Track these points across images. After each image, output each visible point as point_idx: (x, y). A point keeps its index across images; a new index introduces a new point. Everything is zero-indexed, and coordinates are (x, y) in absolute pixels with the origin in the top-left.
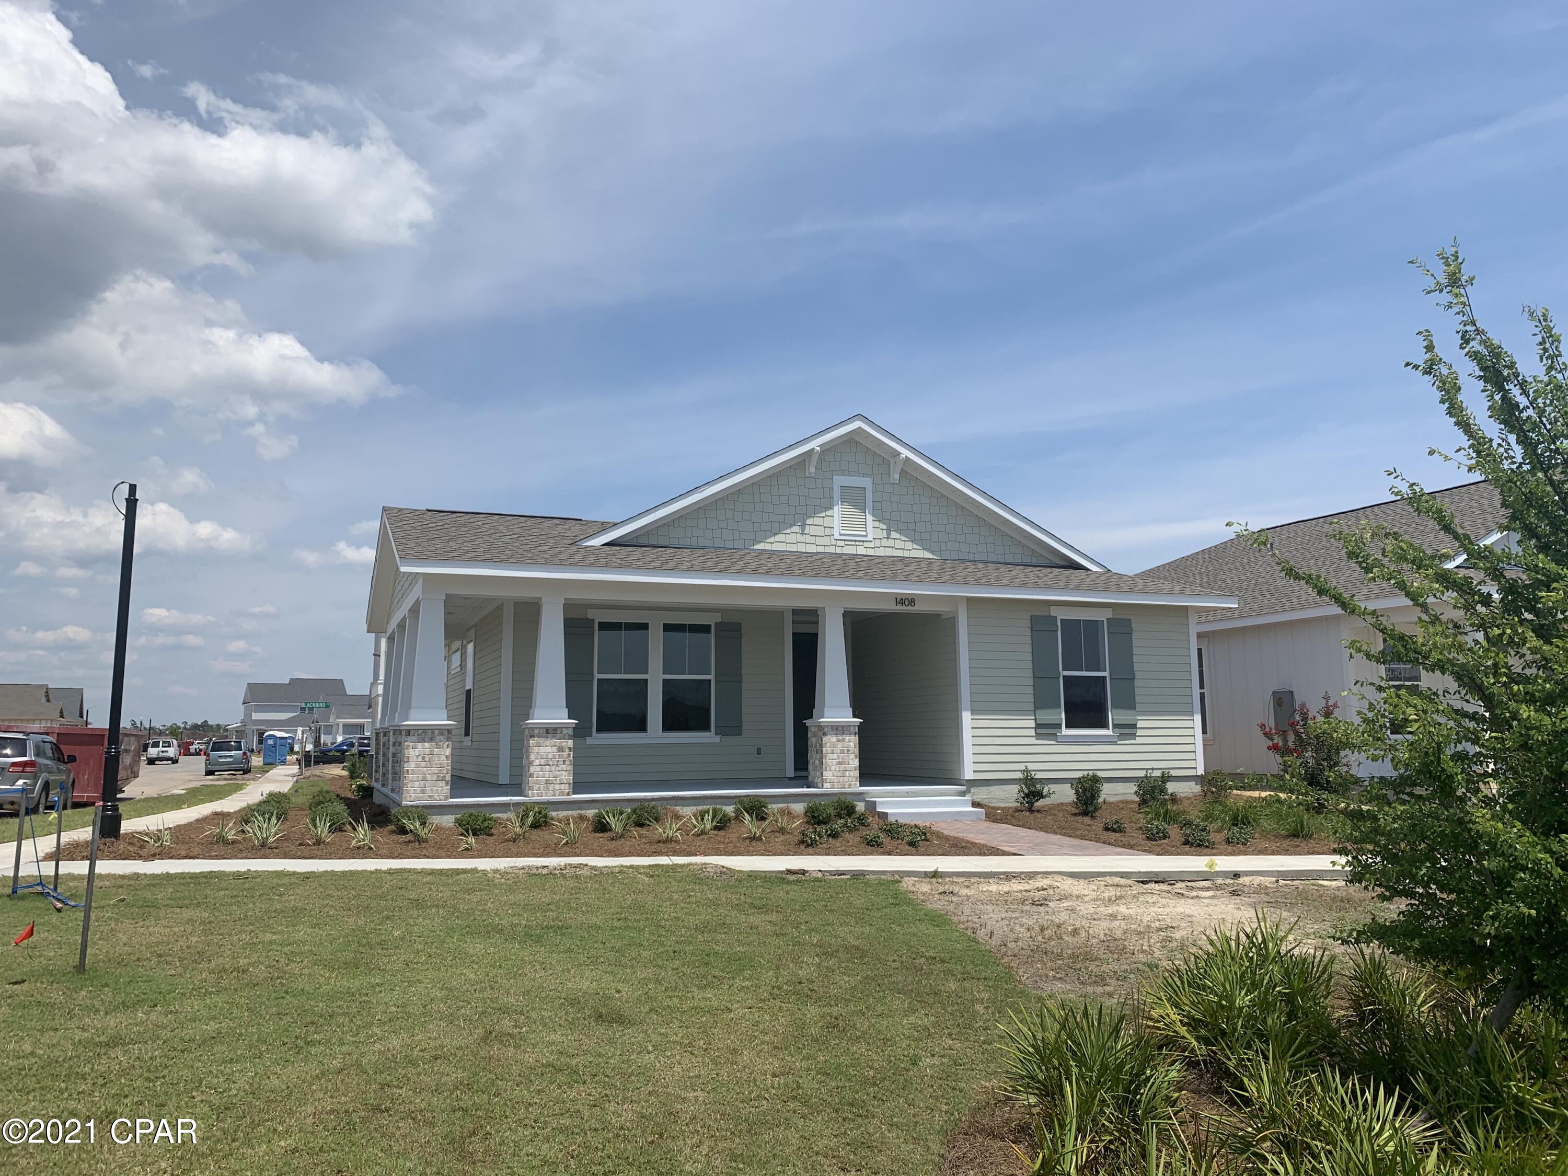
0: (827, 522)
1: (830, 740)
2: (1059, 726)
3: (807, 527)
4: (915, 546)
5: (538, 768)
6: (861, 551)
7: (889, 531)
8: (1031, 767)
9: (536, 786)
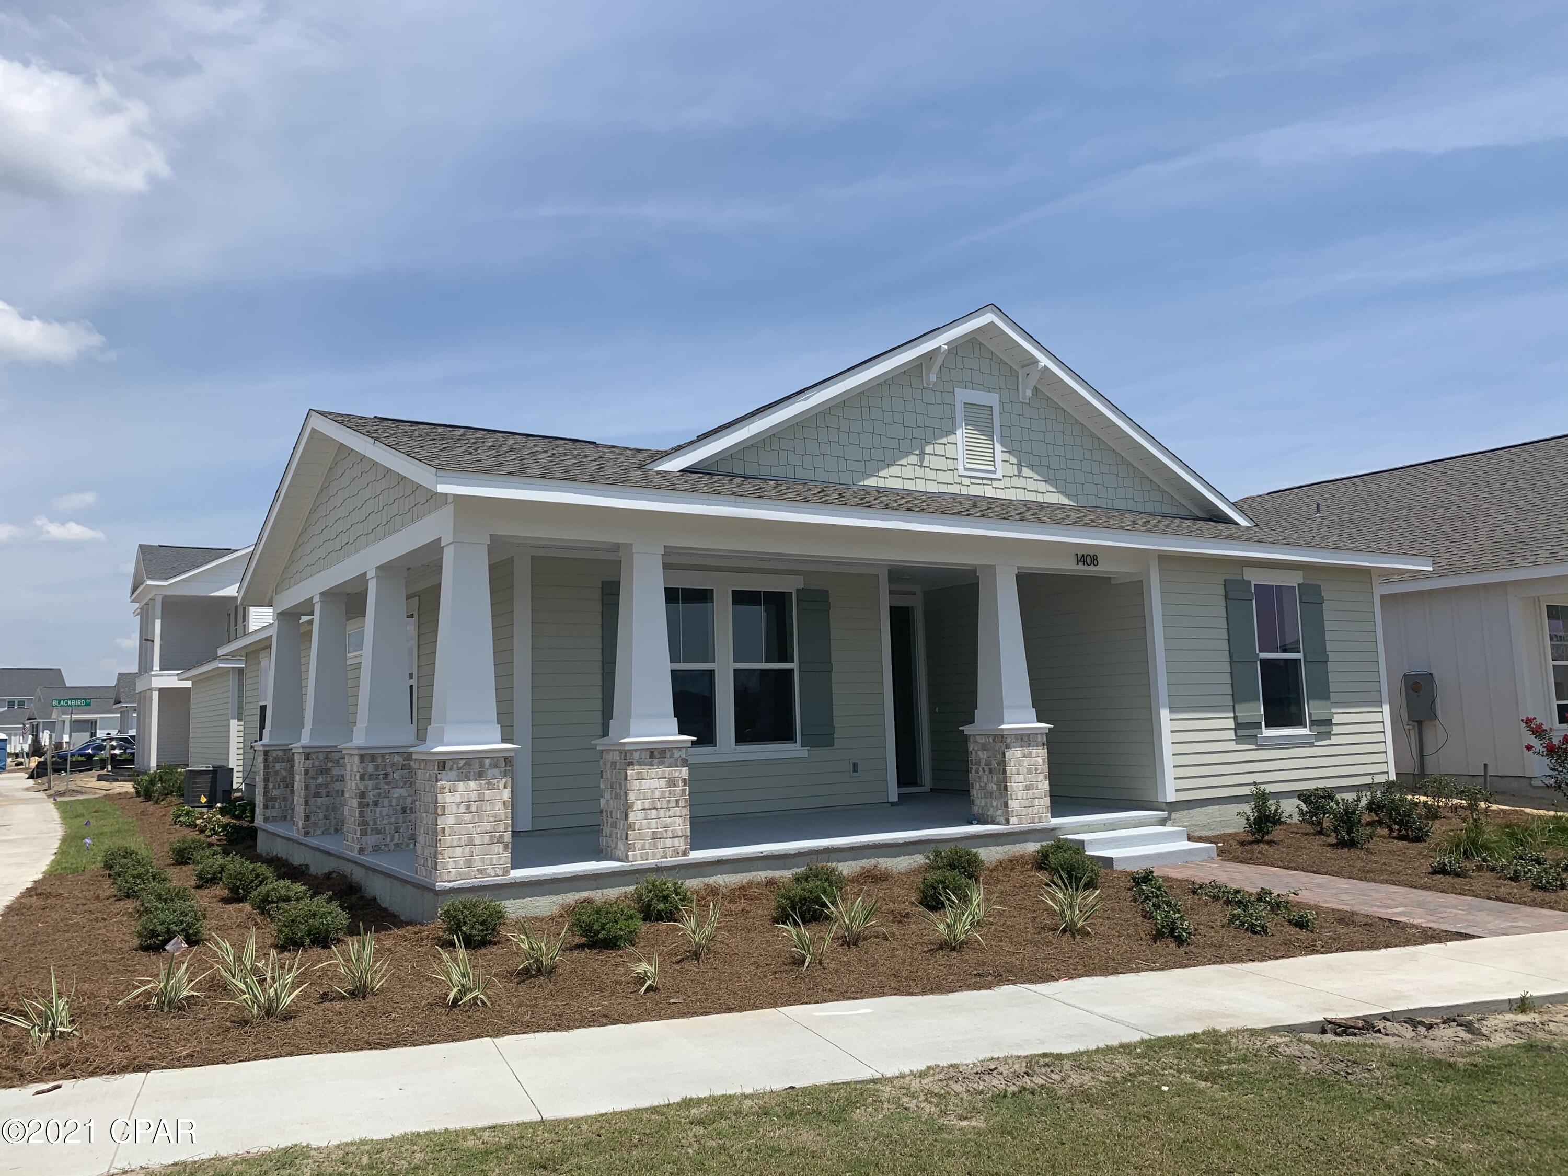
0: (949, 451)
1: (1014, 755)
2: (1258, 726)
3: (926, 456)
4: (1051, 489)
5: (640, 815)
6: (990, 492)
7: (1020, 466)
9: (639, 844)
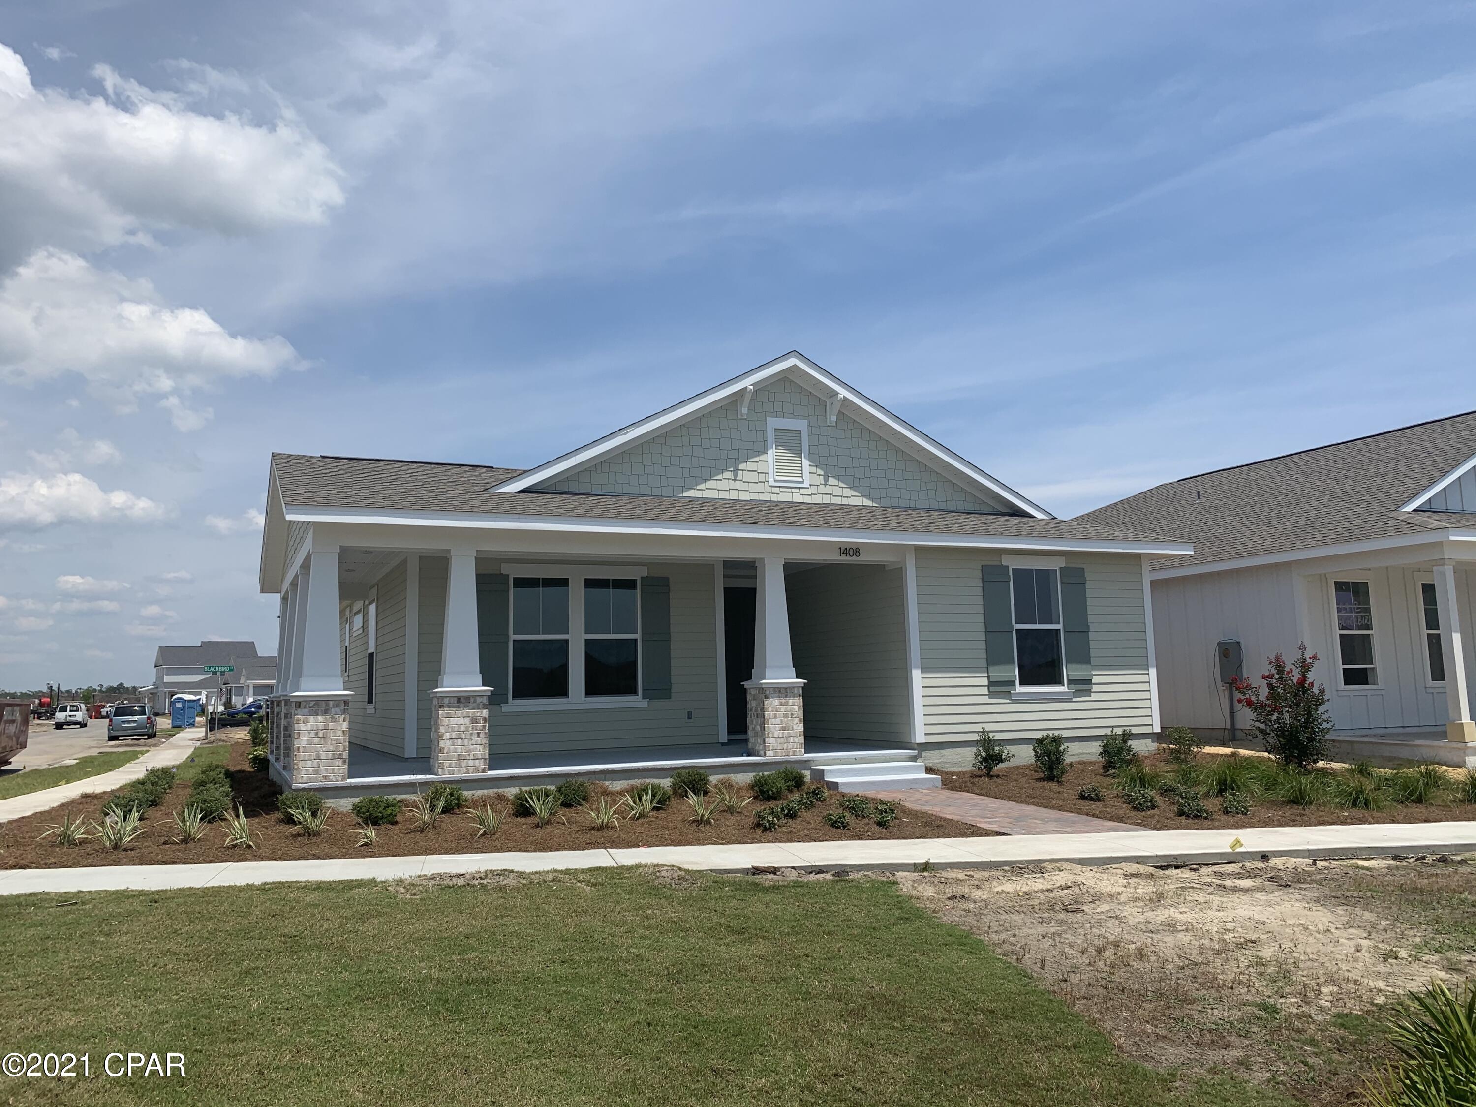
0: (761, 467)
1: (772, 703)
2: (1013, 683)
3: (740, 472)
4: (854, 493)
5: (449, 743)
6: (798, 498)
7: (826, 477)
8: (988, 727)
9: (447, 763)
